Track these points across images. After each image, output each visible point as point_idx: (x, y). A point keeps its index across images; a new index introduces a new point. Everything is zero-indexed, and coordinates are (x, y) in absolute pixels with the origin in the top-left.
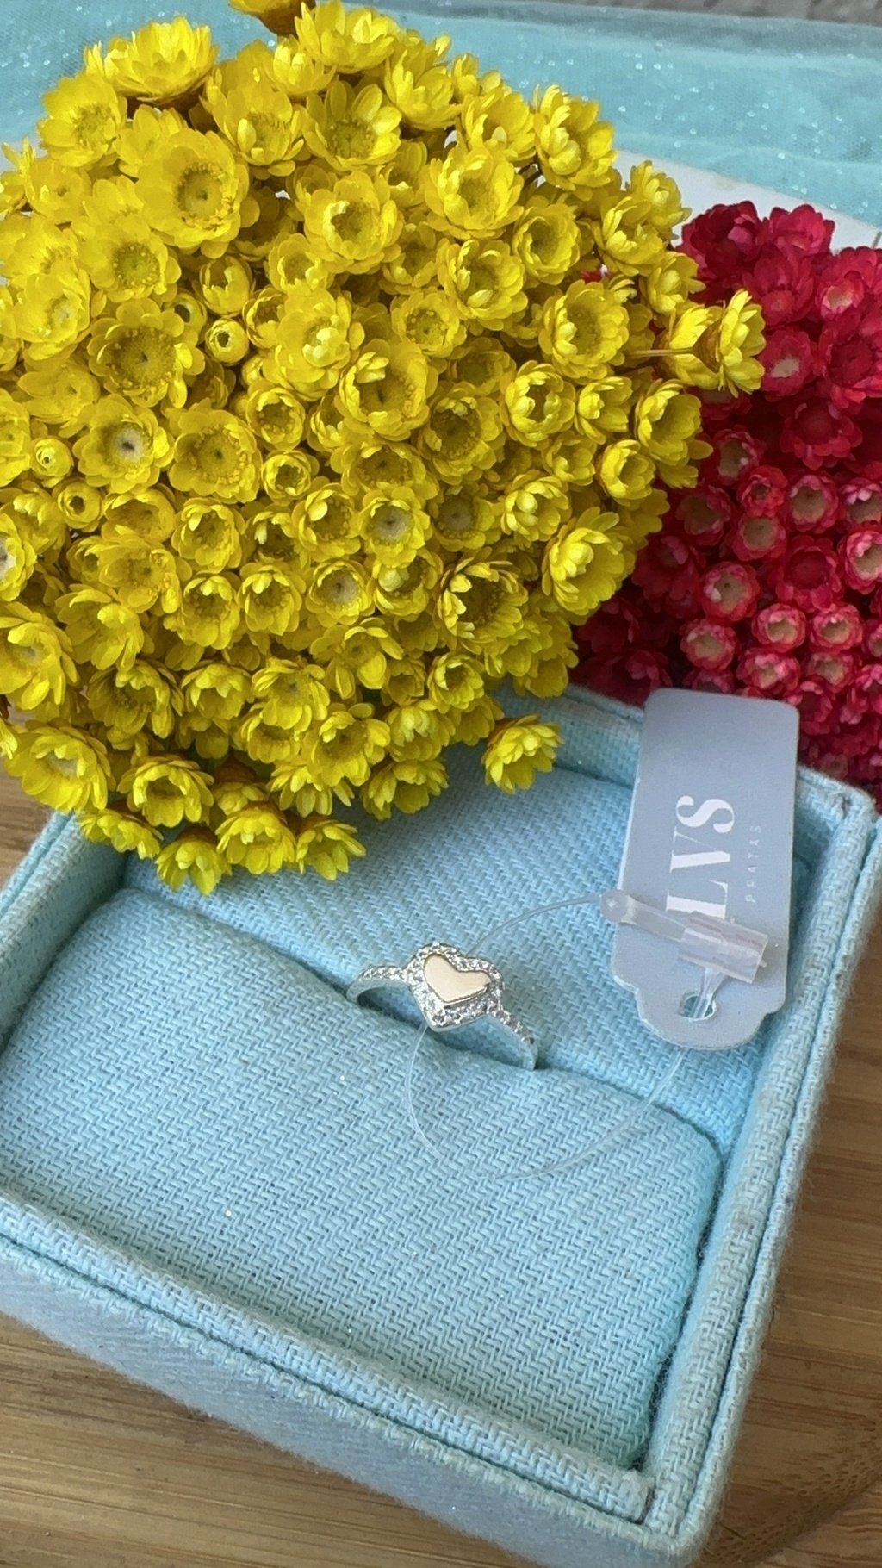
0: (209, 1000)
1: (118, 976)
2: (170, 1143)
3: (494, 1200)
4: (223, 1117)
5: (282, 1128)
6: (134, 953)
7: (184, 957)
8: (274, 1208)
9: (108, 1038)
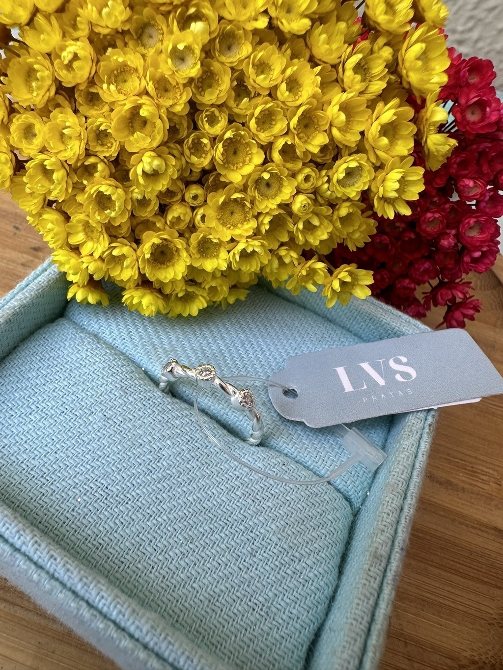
0: (93, 381)
1: (48, 360)
2: (56, 453)
3: (230, 516)
4: (88, 444)
5: (118, 456)
6: (59, 349)
7: (84, 356)
8: (105, 502)
9: (36, 390)
